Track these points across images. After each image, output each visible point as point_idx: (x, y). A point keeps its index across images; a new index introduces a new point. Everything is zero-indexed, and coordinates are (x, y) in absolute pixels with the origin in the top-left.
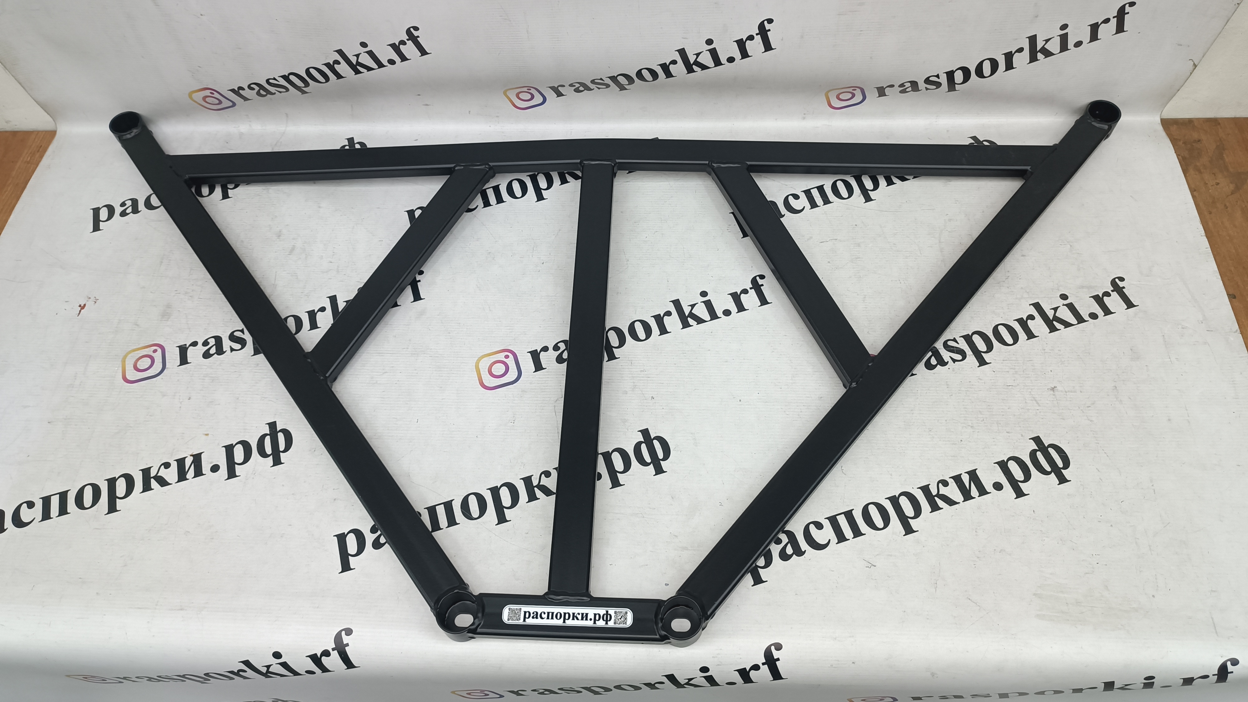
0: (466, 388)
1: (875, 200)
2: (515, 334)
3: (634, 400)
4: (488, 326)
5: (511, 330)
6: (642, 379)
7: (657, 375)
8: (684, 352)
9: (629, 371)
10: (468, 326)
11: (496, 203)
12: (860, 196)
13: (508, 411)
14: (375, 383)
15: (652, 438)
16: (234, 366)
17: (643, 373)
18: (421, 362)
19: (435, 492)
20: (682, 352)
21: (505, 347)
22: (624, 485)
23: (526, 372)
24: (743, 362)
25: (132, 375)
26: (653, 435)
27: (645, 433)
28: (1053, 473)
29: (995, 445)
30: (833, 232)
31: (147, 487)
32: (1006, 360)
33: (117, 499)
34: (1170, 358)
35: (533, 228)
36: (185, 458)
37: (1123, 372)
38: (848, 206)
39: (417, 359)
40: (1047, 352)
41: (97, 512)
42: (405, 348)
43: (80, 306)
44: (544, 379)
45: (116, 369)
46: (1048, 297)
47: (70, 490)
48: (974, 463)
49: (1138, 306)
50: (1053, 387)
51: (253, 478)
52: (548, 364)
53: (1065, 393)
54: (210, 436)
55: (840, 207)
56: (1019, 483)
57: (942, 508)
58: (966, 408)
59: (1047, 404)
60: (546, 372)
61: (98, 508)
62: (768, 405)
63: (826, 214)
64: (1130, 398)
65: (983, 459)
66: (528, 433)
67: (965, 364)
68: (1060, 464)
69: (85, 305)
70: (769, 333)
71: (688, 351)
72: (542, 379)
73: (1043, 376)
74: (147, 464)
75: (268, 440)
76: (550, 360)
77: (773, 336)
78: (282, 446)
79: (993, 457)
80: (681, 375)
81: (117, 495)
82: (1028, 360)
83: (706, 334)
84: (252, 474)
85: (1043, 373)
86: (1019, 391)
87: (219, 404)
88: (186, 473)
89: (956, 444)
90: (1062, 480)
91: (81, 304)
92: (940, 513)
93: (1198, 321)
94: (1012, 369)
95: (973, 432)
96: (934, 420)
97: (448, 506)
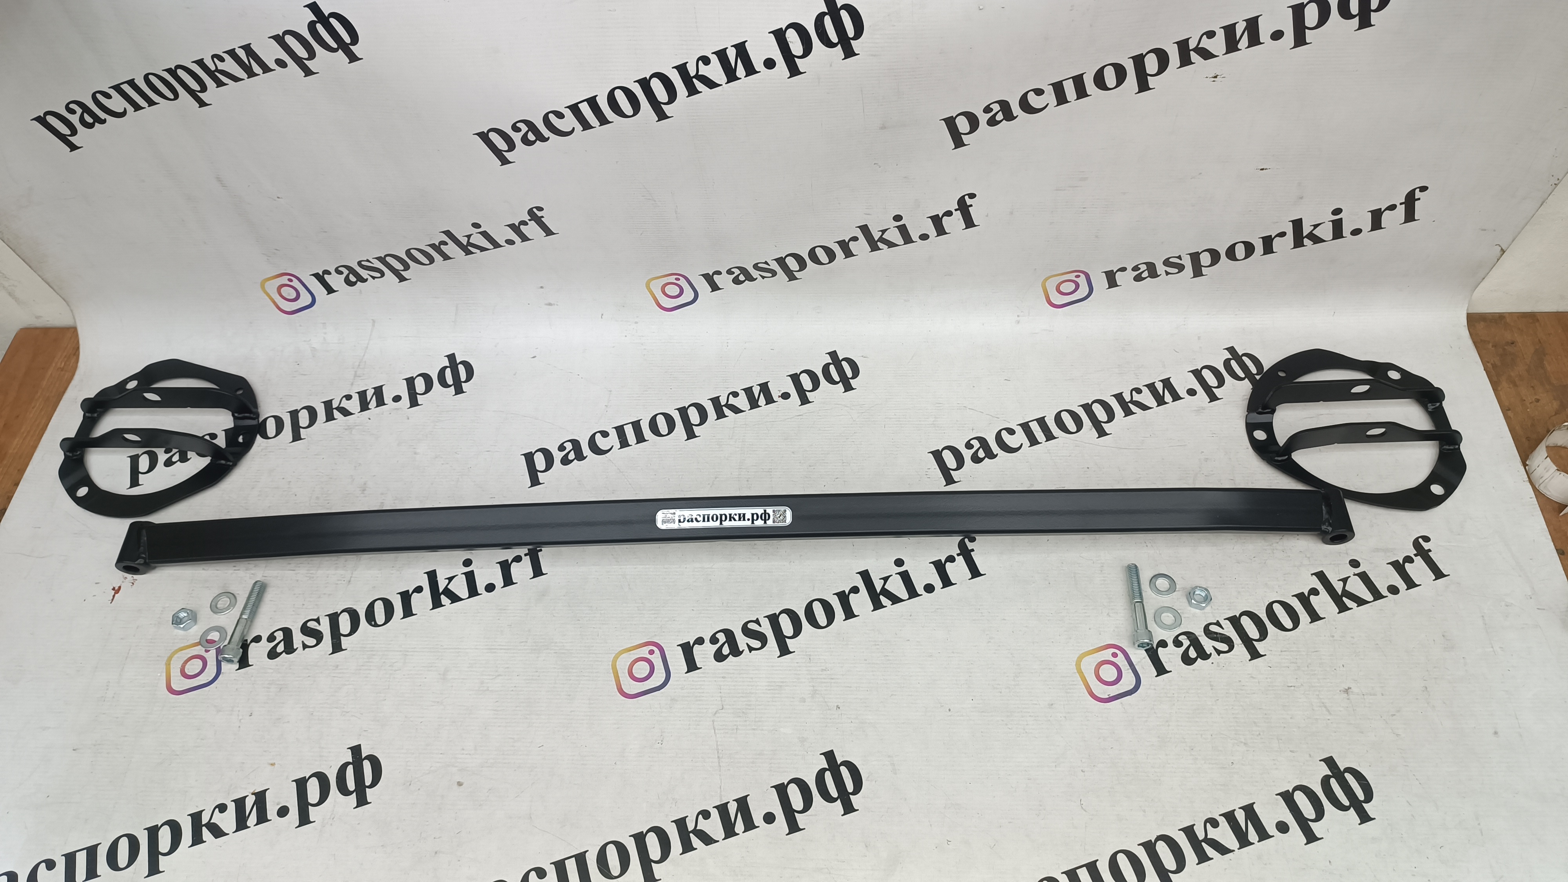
0: (600, 696)
1: (1111, 434)
2: (661, 621)
3: (814, 710)
4: (628, 610)
5: (656, 616)
6: (823, 681)
7: (843, 675)
8: (877, 643)
9: (807, 670)
10: (602, 610)
11: (636, 442)
12: (1091, 430)
13: (654, 728)
14: (485, 691)
15: (839, 763)
16: (308, 669)
17: (825, 672)
18: (544, 660)
19: (564, 841)
20: (874, 643)
21: (648, 639)
22: (804, 829)
23: (677, 673)
24: (952, 657)
25: (179, 683)
26: (840, 760)
27: (829, 756)
28: (1352, 808)
29: (1277, 769)
30: (1059, 477)
31: (197, 839)
32: (1285, 651)
33: (160, 856)
34: (1492, 647)
35: (683, 475)
36: (246, 797)
37: (1435, 667)
38: (1077, 442)
39: (538, 657)
40: (1336, 640)
41: (134, 873)
42: (523, 642)
43: (114, 589)
44: (699, 683)
45: (159, 675)
46: (1334, 564)
47: (100, 843)
48: (1251, 794)
49: (1449, 575)
50: (1347, 688)
51: (331, 824)
52: (704, 662)
53: (1362, 696)
54: (276, 766)
55: (1067, 443)
56: (1309, 823)
57: (1212, 859)
58: (1237, 718)
59: (1340, 711)
60: (702, 673)
61: (135, 869)
62: (984, 716)
63: (1050, 453)
64: (1444, 703)
65: (1262, 789)
66: (680, 757)
67: (1232, 657)
68: (1361, 795)
69: (120, 587)
70: (983, 616)
71: (882, 642)
72: (696, 683)
73: (1333, 673)
74: (197, 806)
75: (350, 771)
76: (706, 656)
77: (988, 620)
78: (368, 779)
79: (1275, 785)
80: (874, 675)
81: (160, 850)
82: (1313, 650)
83: (904, 618)
84: (330, 818)
85: (1333, 669)
86: (1303, 694)
87: (288, 722)
88: (247, 818)
89: (1226, 767)
90: (1365, 818)
91: (114, 586)
92: (1209, 866)
93: (1525, 595)
94: (1293, 663)
95: (1247, 751)
96: (1197, 734)
97: (581, 859)
